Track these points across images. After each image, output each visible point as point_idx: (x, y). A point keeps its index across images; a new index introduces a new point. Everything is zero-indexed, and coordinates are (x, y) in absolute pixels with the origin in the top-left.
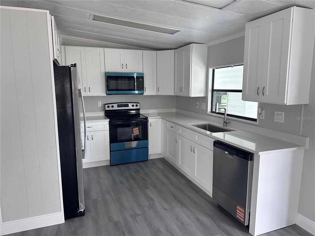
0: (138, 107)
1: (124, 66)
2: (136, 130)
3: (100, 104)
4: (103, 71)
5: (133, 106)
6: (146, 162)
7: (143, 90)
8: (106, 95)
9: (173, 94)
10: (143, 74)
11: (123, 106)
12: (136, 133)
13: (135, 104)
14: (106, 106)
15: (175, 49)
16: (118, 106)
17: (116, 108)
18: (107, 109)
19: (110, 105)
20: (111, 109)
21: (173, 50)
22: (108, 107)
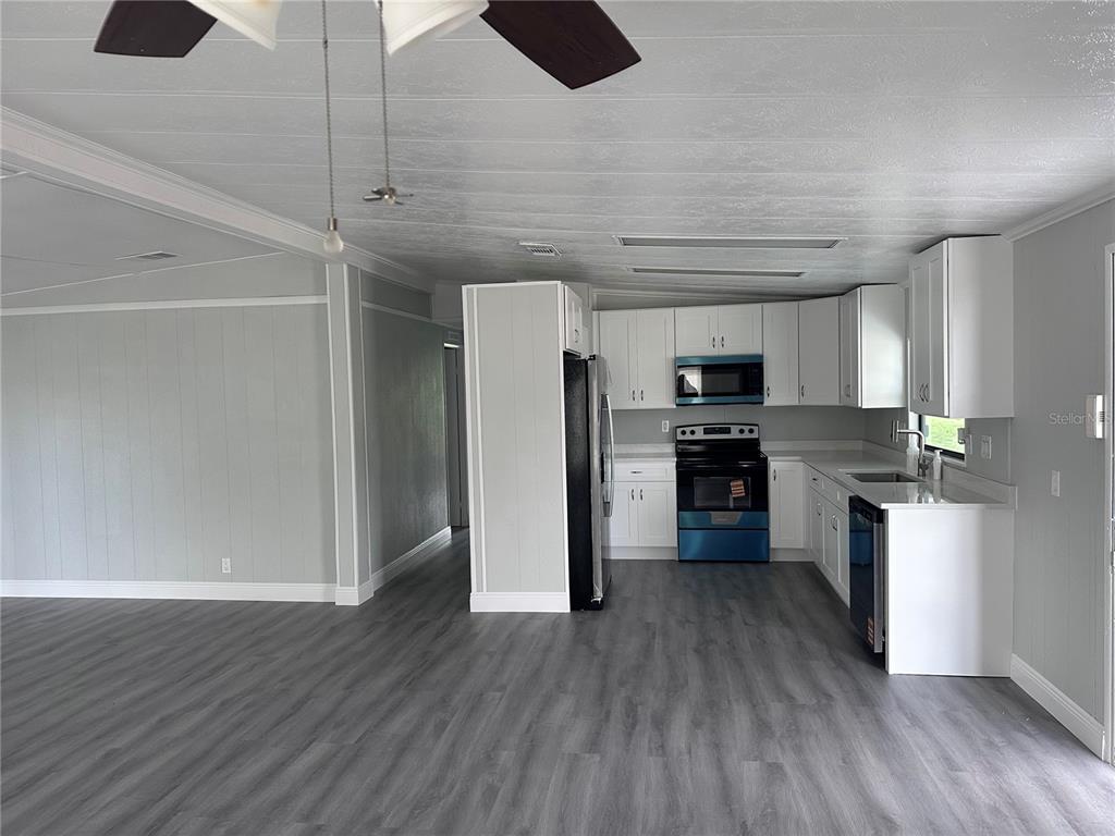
0: (755, 436)
1: (718, 342)
2: (737, 486)
3: (666, 426)
4: (671, 355)
5: (742, 431)
6: (763, 567)
7: (762, 394)
8: (675, 407)
9: (838, 404)
10: (761, 357)
11: (718, 431)
12: (737, 494)
13: (746, 428)
14: (679, 430)
15: (842, 294)
16: (706, 432)
17: (700, 435)
18: (680, 437)
19: (688, 430)
20: (688, 437)
21: (836, 298)
22: (684, 433)
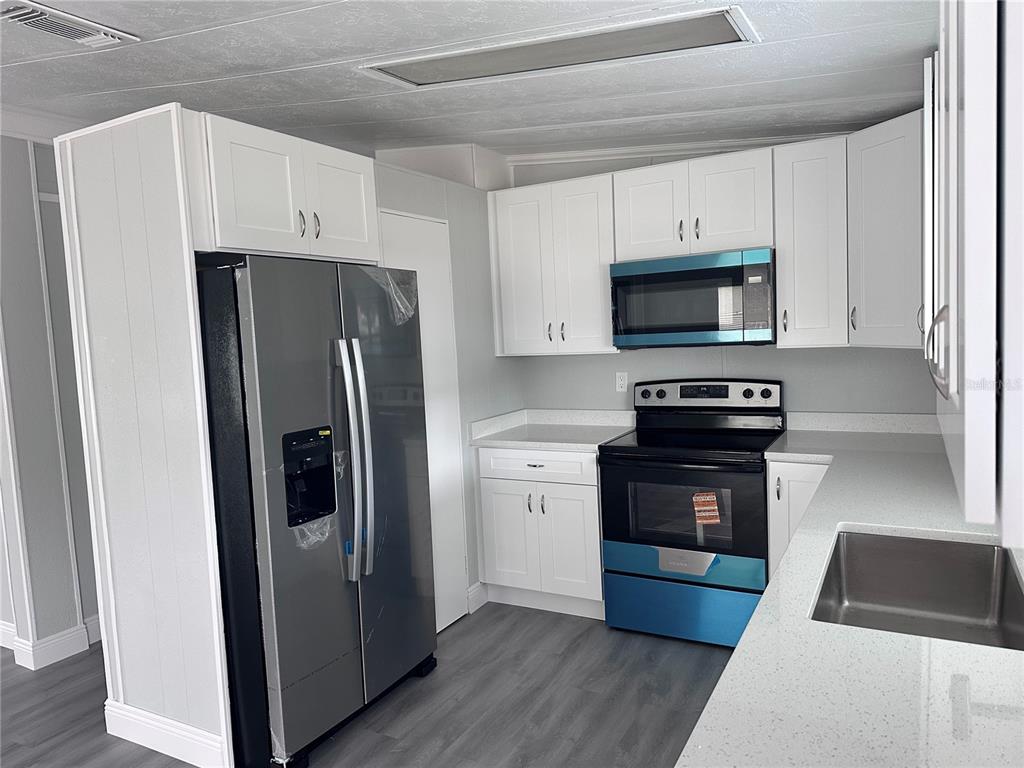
0: (773, 402)
1: (689, 228)
2: (705, 504)
4: (608, 259)
5: (748, 394)
8: (616, 350)
11: (706, 392)
12: (705, 518)
13: (757, 388)
14: (638, 390)
16: (685, 393)
18: (642, 402)
20: (654, 401)
22: (647, 395)
